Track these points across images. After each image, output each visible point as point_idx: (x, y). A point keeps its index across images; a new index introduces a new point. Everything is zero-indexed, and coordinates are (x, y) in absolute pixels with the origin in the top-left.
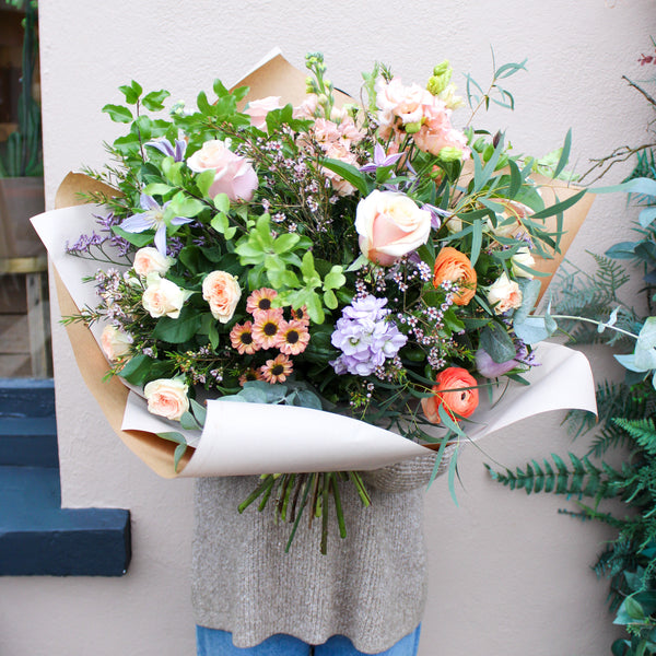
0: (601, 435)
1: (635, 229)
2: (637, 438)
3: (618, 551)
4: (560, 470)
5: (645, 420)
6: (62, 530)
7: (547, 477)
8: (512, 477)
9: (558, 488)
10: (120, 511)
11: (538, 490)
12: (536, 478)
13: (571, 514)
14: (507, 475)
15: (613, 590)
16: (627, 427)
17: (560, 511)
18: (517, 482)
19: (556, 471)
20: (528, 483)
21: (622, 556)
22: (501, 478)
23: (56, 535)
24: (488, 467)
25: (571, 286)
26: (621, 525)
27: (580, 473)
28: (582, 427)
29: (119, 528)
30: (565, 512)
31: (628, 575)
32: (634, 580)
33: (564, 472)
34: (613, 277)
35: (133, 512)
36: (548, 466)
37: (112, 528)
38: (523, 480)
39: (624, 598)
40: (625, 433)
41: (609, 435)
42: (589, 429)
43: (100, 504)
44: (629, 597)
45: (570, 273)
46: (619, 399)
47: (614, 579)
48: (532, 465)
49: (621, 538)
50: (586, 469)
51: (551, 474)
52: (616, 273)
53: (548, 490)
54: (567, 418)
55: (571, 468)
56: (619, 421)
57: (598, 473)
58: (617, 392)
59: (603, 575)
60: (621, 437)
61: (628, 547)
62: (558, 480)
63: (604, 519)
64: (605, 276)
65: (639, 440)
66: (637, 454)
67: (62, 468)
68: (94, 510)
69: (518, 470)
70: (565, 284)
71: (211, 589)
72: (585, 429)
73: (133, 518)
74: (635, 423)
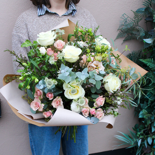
1: (144, 5)
2: (147, 64)
5: (149, 59)
25: (126, 22)
31: (142, 105)
34: (138, 18)
45: (126, 18)
52: (139, 17)
56: (141, 60)
64: (136, 18)
65: (147, 65)
70: (125, 21)
74: (145, 60)
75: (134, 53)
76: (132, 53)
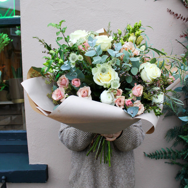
0: (175, 141)
2: (186, 141)
3: (182, 173)
4: (164, 152)
6: (29, 170)
7: (161, 155)
8: (151, 155)
9: (164, 157)
10: (45, 165)
11: (159, 159)
12: (158, 155)
13: (168, 163)
14: (150, 155)
15: (181, 184)
16: (183, 138)
17: (165, 162)
18: (153, 157)
19: (163, 153)
20: (156, 157)
21: (183, 174)
22: (148, 156)
23: (28, 172)
24: (145, 153)
26: (182, 166)
27: (170, 153)
28: (170, 139)
29: (44, 170)
30: (167, 163)
31: (186, 180)
32: (187, 181)
33: (165, 153)
35: (48, 165)
36: (161, 151)
37: (42, 170)
38: (154, 156)
39: (185, 186)
40: (182, 140)
41: (178, 141)
42: (172, 139)
43: (40, 163)
44: (186, 186)
46: (180, 131)
47: (181, 181)
48: (156, 152)
49: (183, 169)
50: (171, 152)
51: (162, 154)
52: (177, 95)
53: (162, 158)
54: (166, 136)
55: (167, 152)
56: (180, 136)
57: (175, 153)
58: (179, 129)
59: (178, 180)
60: (181, 141)
61: (185, 172)
62: (164, 155)
63: (178, 164)
66: (186, 146)
67: (29, 154)
68: (38, 165)
69: (153, 153)
71: (73, 181)
72: (171, 139)
73: (48, 167)
74: (185, 136)
75: (177, 128)
76: (174, 127)
